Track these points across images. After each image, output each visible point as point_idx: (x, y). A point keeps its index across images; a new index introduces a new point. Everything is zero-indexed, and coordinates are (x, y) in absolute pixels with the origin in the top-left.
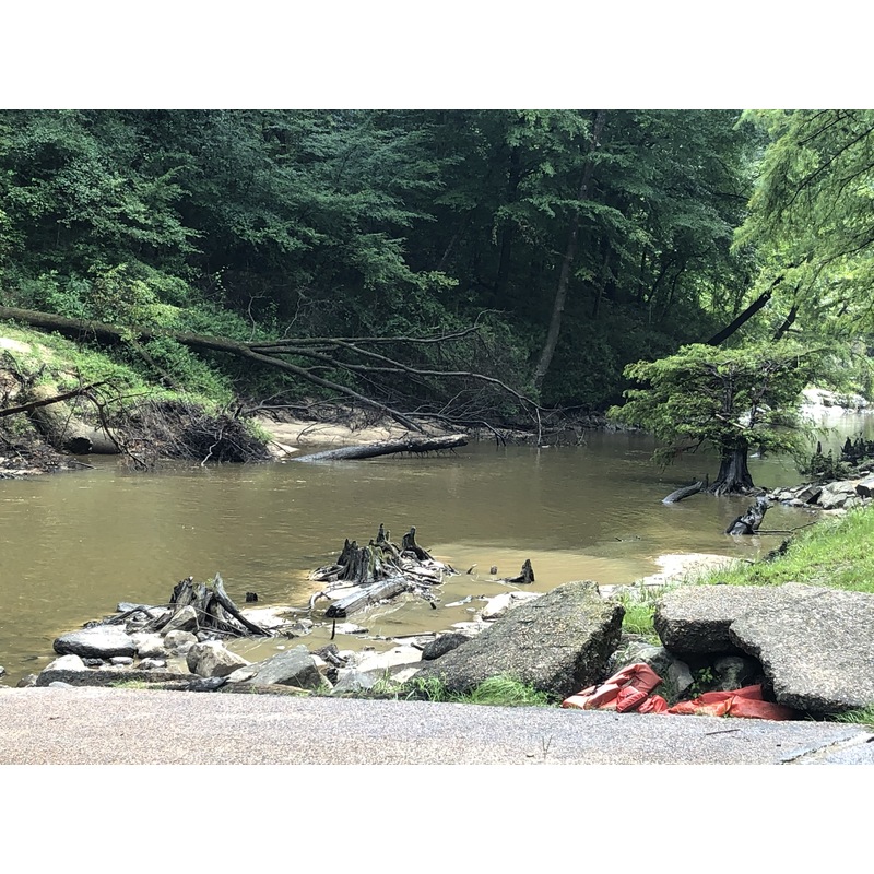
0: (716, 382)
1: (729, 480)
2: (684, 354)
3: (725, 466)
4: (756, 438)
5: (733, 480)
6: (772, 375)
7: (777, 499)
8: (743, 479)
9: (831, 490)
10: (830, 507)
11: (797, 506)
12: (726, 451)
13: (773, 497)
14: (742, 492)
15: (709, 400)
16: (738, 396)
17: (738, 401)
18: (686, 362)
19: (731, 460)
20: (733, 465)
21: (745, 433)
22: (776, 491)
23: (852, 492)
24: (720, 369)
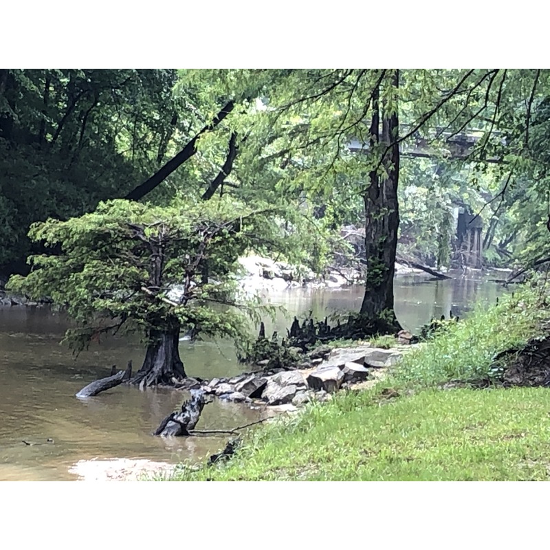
0: (143, 248)
1: (156, 369)
2: (104, 211)
3: (152, 351)
4: (189, 318)
5: (162, 369)
6: (209, 240)
7: (213, 392)
8: (174, 367)
9: (278, 382)
10: (277, 402)
11: (239, 401)
12: (154, 334)
13: (209, 390)
14: (172, 384)
15: (134, 269)
16: (169, 265)
17: (169, 271)
18: (107, 222)
19: (159, 344)
20: (162, 350)
21: (177, 311)
22: (213, 383)
23: (303, 384)
24: (148, 231)
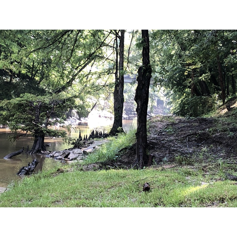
0: (33, 109)
1: (36, 148)
2: (21, 97)
4: (47, 131)
5: (38, 148)
6: (55, 107)
8: (42, 148)
9: (73, 152)
10: (72, 160)
11: (60, 159)
12: (36, 137)
13: (52, 155)
14: (41, 153)
15: (30, 116)
17: (41, 116)
18: (23, 101)
19: (37, 140)
21: (43, 129)
22: (54, 153)
23: (81, 153)
24: (35, 104)
